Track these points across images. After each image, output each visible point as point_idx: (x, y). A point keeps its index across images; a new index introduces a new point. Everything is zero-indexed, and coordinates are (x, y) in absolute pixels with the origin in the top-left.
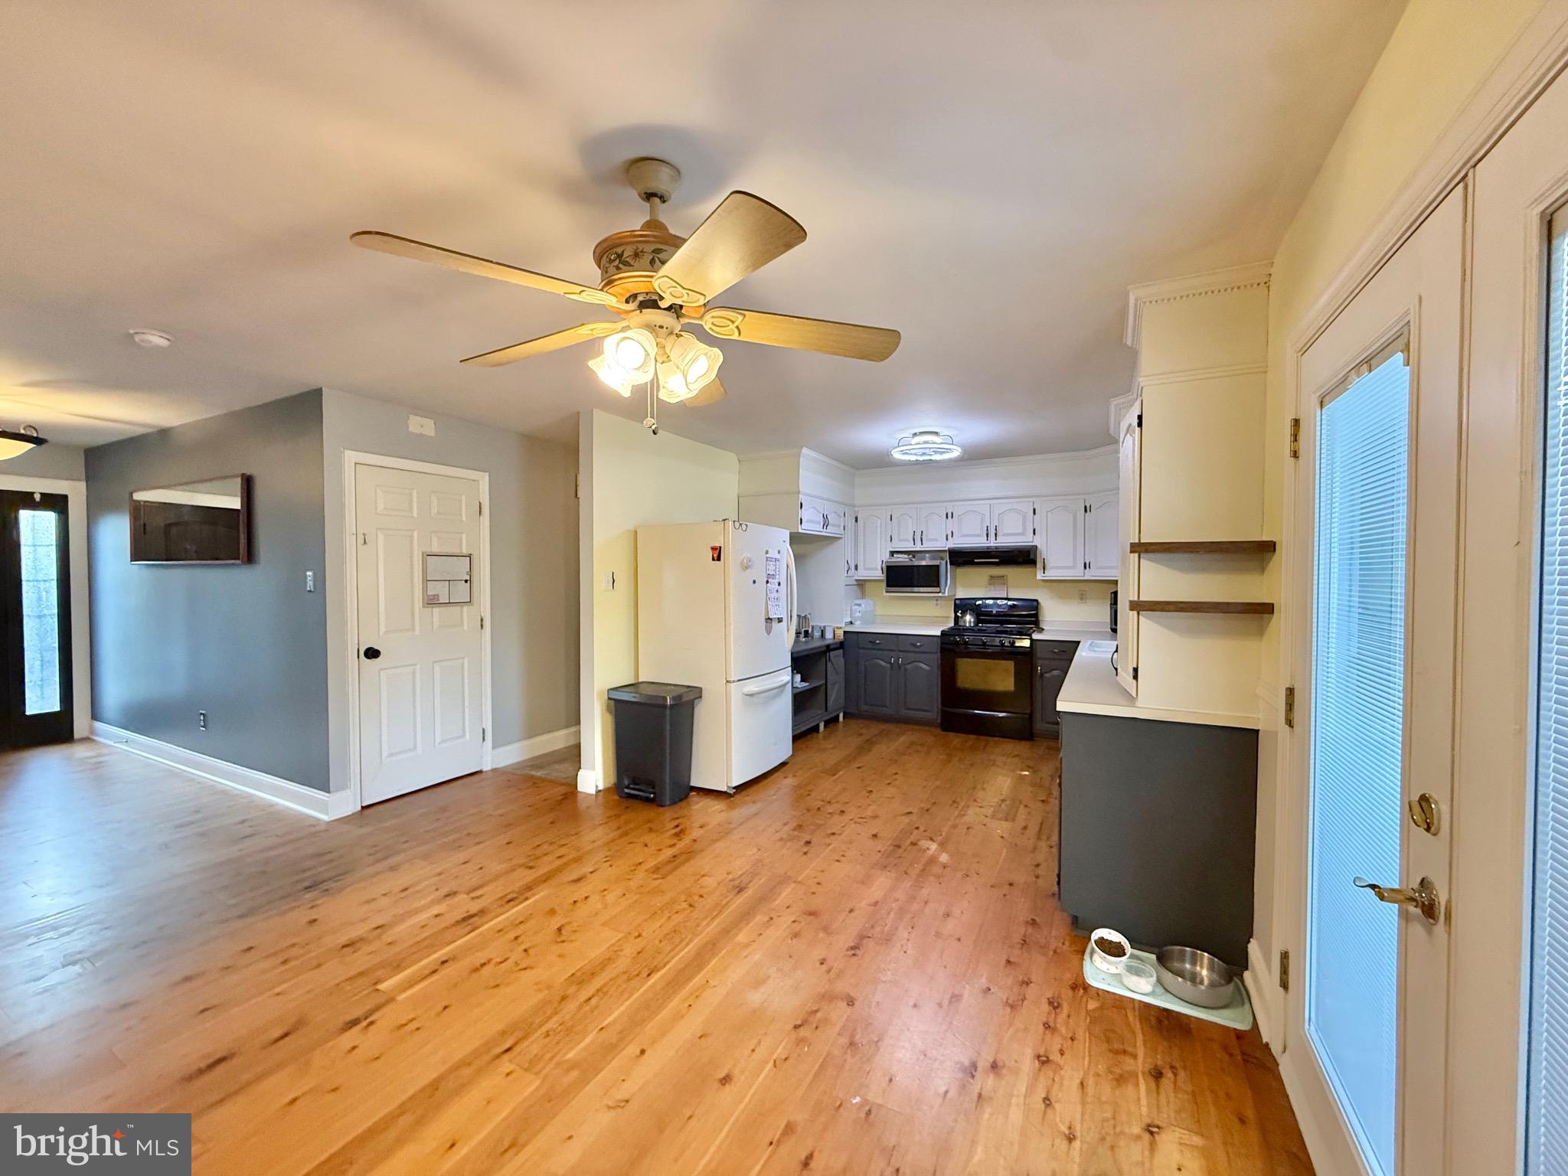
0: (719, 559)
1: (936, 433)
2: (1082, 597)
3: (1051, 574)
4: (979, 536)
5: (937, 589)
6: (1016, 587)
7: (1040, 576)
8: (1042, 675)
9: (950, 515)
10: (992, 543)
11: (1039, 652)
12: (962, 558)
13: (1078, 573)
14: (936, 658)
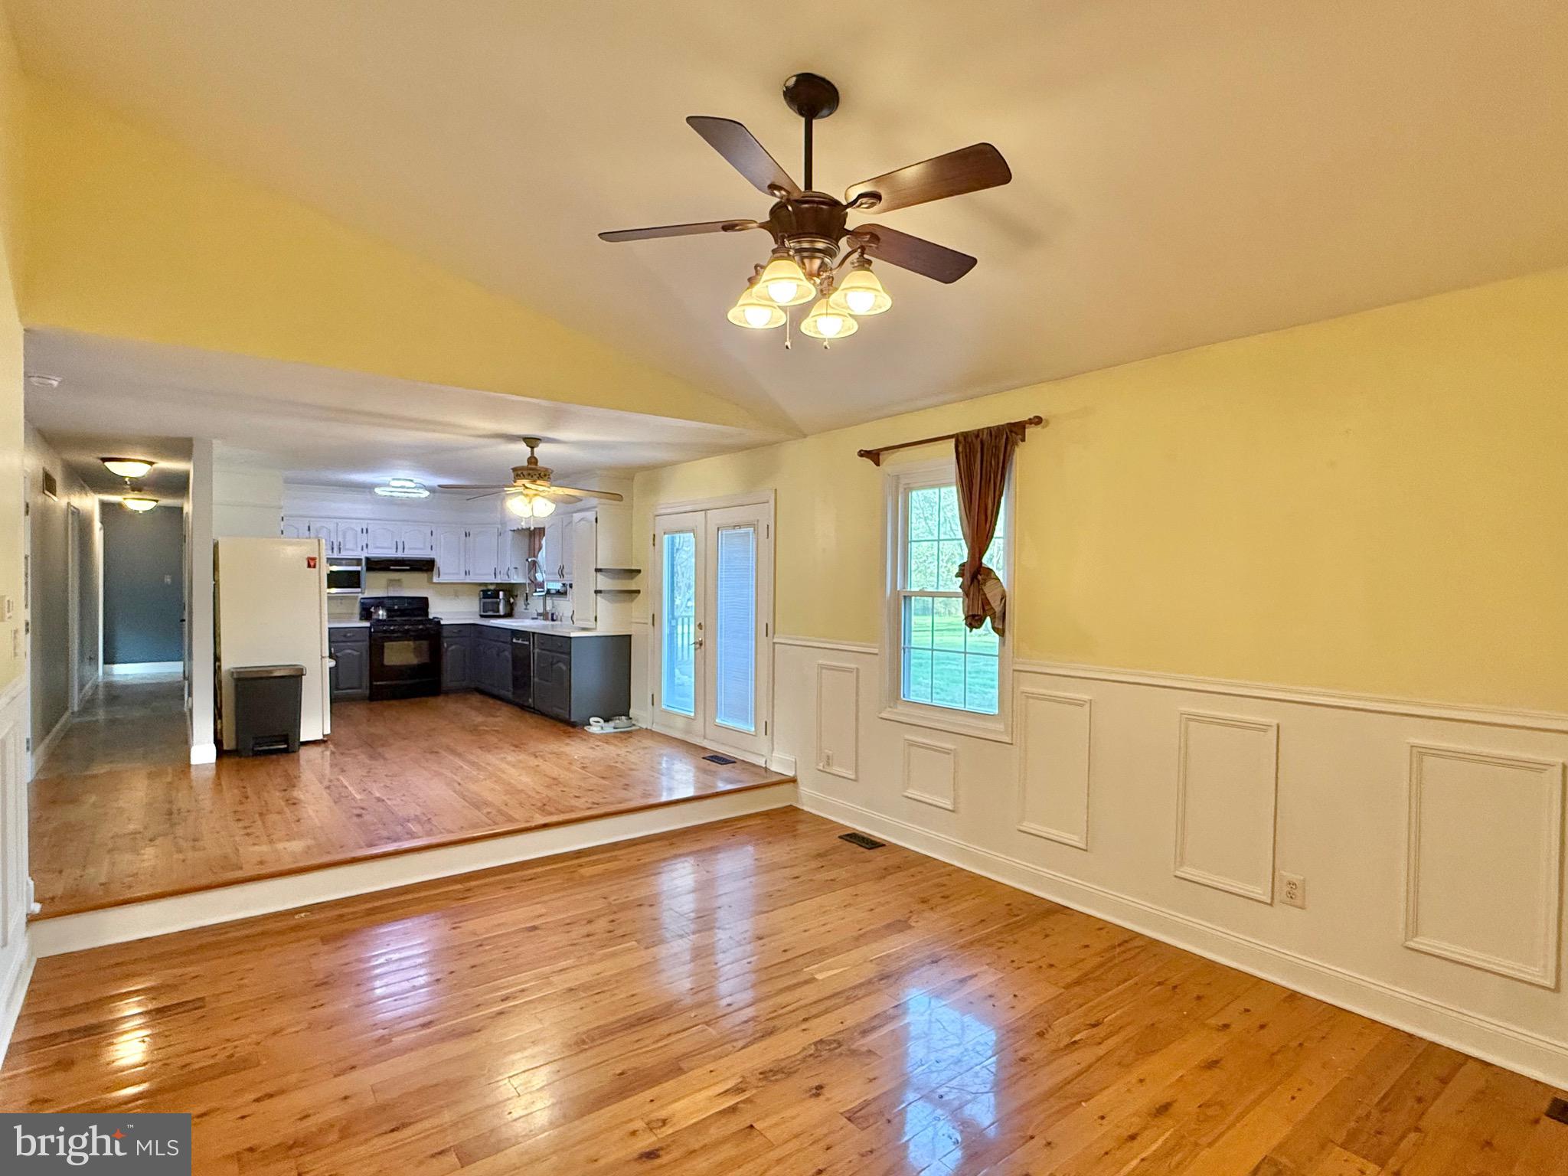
0: (314, 567)
1: (412, 481)
2: (456, 595)
3: (443, 579)
4: (390, 548)
5: (359, 590)
6: (411, 587)
7: (435, 580)
8: (448, 647)
9: (365, 531)
10: (400, 555)
11: (445, 633)
12: (376, 565)
13: (461, 578)
14: (365, 645)
